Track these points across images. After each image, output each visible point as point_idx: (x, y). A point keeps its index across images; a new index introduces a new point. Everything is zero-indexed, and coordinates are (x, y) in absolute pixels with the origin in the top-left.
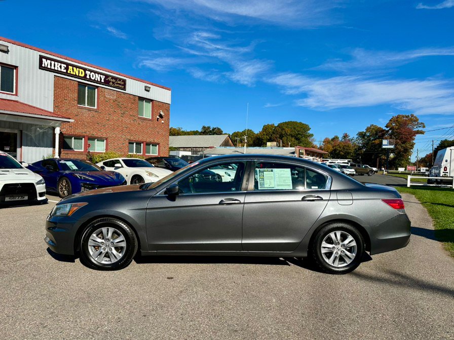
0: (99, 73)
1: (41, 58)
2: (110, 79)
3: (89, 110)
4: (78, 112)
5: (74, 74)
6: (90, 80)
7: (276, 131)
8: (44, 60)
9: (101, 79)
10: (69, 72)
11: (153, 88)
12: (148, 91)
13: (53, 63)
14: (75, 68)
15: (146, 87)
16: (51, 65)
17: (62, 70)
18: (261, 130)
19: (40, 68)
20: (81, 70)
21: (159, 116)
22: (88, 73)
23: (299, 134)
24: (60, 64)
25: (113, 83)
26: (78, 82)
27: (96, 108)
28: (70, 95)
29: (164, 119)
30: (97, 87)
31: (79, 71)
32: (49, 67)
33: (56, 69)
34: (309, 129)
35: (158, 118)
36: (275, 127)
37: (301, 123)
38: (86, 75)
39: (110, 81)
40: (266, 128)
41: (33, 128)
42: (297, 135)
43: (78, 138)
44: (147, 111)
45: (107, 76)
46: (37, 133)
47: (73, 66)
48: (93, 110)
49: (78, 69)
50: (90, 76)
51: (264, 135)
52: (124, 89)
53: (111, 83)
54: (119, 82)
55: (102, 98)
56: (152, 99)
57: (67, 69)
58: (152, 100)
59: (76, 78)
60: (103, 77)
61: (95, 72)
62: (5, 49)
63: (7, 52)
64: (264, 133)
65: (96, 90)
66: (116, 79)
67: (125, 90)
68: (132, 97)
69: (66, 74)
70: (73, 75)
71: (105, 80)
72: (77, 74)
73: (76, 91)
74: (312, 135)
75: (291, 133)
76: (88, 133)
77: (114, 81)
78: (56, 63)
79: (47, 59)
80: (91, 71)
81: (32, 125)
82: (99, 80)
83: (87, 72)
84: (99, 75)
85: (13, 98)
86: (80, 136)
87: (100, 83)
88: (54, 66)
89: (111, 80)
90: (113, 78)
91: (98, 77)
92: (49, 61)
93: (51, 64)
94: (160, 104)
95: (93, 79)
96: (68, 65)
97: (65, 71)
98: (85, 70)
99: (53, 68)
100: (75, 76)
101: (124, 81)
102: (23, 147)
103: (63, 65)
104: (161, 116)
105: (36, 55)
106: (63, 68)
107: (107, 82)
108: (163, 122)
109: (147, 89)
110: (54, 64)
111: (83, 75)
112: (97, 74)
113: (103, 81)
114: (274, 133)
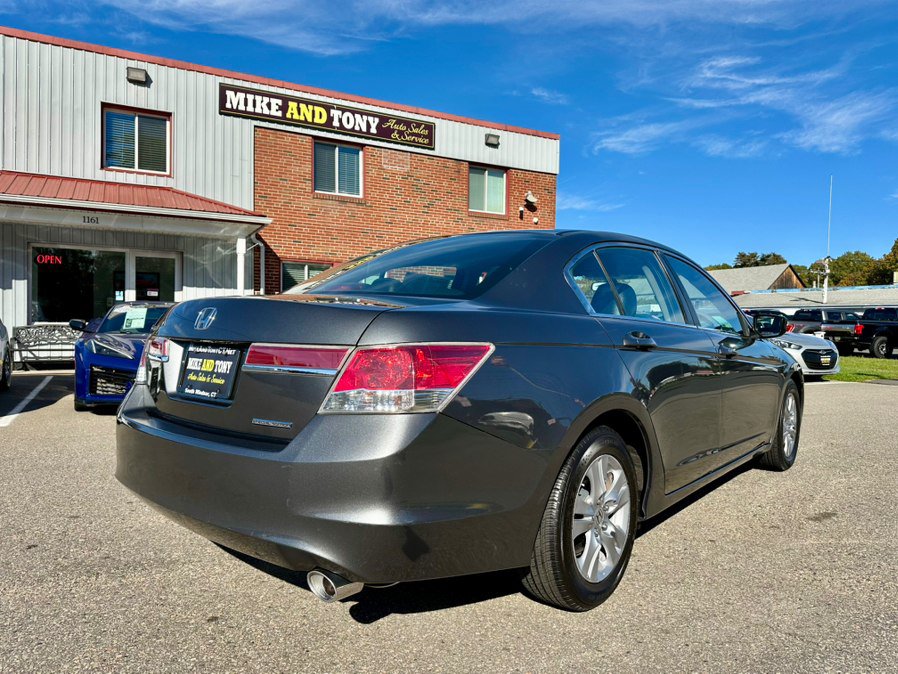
0: (362, 113)
1: (223, 89)
2: (391, 124)
3: (342, 201)
4: (315, 208)
5: (302, 118)
6: (342, 130)
8: (230, 94)
9: (369, 126)
10: (288, 115)
11: (507, 138)
12: (495, 146)
13: (250, 97)
14: (302, 106)
15: (488, 136)
16: (246, 104)
17: (274, 112)
19: (221, 113)
20: (318, 109)
21: (526, 206)
22: (335, 113)
24: (266, 100)
25: (401, 133)
26: (315, 137)
28: (295, 169)
29: (539, 212)
30: (363, 146)
31: (313, 111)
32: (242, 107)
33: (258, 110)
35: (521, 212)
38: (330, 119)
39: (393, 130)
41: (208, 246)
43: (319, 266)
44: (494, 198)
45: (383, 119)
46: (218, 258)
47: (299, 101)
48: (353, 201)
49: (310, 107)
50: (340, 120)
52: (431, 145)
53: (395, 135)
54: (415, 131)
55: (374, 172)
56: (505, 164)
57: (284, 108)
58: (506, 169)
59: (307, 127)
60: (374, 122)
61: (354, 112)
62: (142, 78)
63: (146, 83)
65: (361, 153)
66: (408, 123)
67: (433, 149)
68: (450, 164)
69: (283, 120)
70: (299, 121)
71: (378, 127)
72: (310, 120)
73: (309, 158)
76: (340, 255)
77: (402, 128)
78: (258, 98)
79: (236, 90)
80: (344, 110)
81: (204, 240)
82: (364, 129)
83: (333, 112)
84: (365, 117)
85: (162, 182)
86: (321, 261)
87: (367, 135)
88: (254, 106)
89: (396, 127)
90: (399, 121)
91: (361, 123)
92: (241, 96)
93: (246, 100)
94: (530, 177)
95: (349, 127)
96: (286, 100)
97: (279, 114)
98: (328, 107)
99: (250, 109)
100: (305, 124)
101: (430, 128)
102: (184, 288)
103: (274, 102)
104: (531, 207)
105: (212, 83)
106: (274, 107)
107: (384, 133)
108: (535, 220)
109: (492, 140)
110: (254, 101)
111: (323, 120)
112: (358, 116)
113: (373, 130)
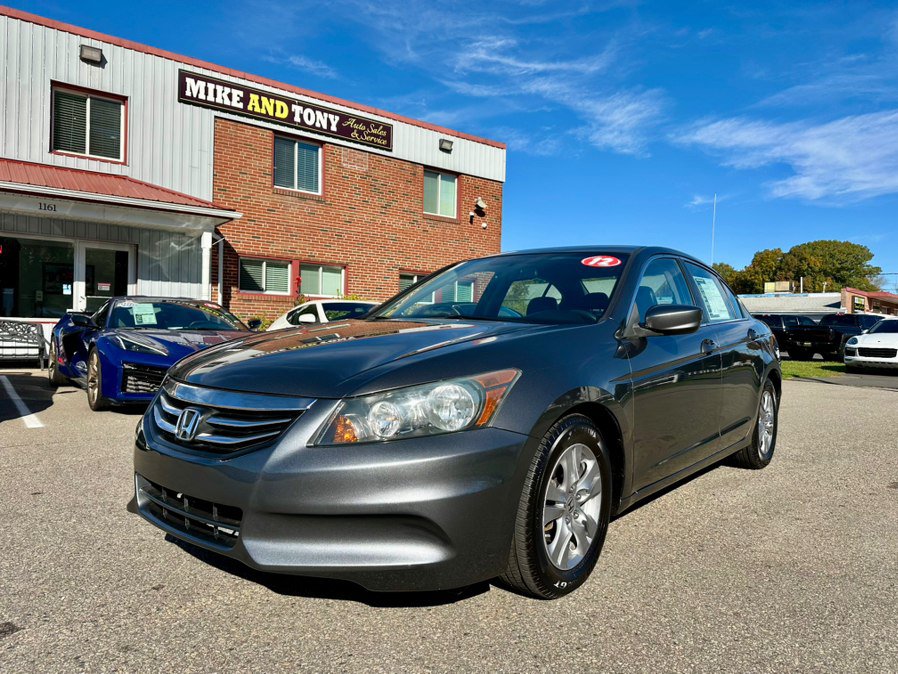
0: (323, 110)
1: (183, 75)
2: (351, 123)
3: (302, 197)
4: (274, 203)
5: (264, 112)
6: (302, 126)
7: (787, 264)
8: (190, 81)
9: (329, 124)
10: (250, 108)
11: (459, 144)
12: (448, 151)
13: (211, 87)
14: (264, 99)
15: (442, 141)
16: (206, 94)
17: (235, 104)
18: (749, 263)
19: (180, 101)
20: (279, 104)
21: (475, 211)
22: (297, 109)
23: (843, 268)
24: (227, 90)
25: (360, 133)
26: (275, 131)
27: (320, 193)
28: (255, 163)
29: (487, 218)
30: (322, 143)
31: (275, 105)
32: (202, 96)
33: (219, 100)
34: (870, 256)
35: (472, 217)
36: (784, 255)
37: (847, 244)
38: (292, 114)
39: (353, 130)
40: (759, 260)
41: (162, 241)
42: (838, 271)
43: (277, 263)
44: (446, 200)
45: (344, 117)
46: (169, 255)
47: (261, 94)
48: (312, 198)
49: (272, 101)
50: (301, 116)
51: (757, 273)
52: (388, 147)
53: (355, 134)
54: (374, 131)
55: (333, 170)
56: (457, 170)
57: (245, 100)
58: (457, 175)
59: (268, 121)
60: (335, 120)
61: (315, 108)
62: (96, 57)
63: (101, 63)
64: (758, 269)
65: (320, 150)
66: (367, 123)
67: (391, 151)
68: (407, 166)
69: (244, 112)
70: (260, 114)
71: (339, 125)
72: (271, 113)
73: (269, 152)
74: (878, 270)
75: (824, 267)
76: (299, 253)
77: (362, 127)
78: (219, 88)
79: (197, 78)
80: (305, 106)
82: (325, 127)
83: (295, 108)
84: (326, 115)
85: (116, 170)
86: (280, 258)
87: (328, 132)
88: (215, 96)
89: (356, 126)
90: (359, 120)
91: (322, 120)
92: (202, 84)
93: (206, 89)
94: (480, 183)
95: (310, 123)
96: (247, 91)
97: (241, 105)
98: (290, 102)
99: (211, 98)
100: (266, 118)
101: (388, 129)
103: (235, 93)
104: (480, 212)
106: (235, 99)
107: (344, 132)
108: (484, 225)
109: (446, 146)
110: (215, 91)
111: (285, 115)
112: (319, 113)
113: (334, 128)
114: (780, 269)
